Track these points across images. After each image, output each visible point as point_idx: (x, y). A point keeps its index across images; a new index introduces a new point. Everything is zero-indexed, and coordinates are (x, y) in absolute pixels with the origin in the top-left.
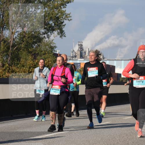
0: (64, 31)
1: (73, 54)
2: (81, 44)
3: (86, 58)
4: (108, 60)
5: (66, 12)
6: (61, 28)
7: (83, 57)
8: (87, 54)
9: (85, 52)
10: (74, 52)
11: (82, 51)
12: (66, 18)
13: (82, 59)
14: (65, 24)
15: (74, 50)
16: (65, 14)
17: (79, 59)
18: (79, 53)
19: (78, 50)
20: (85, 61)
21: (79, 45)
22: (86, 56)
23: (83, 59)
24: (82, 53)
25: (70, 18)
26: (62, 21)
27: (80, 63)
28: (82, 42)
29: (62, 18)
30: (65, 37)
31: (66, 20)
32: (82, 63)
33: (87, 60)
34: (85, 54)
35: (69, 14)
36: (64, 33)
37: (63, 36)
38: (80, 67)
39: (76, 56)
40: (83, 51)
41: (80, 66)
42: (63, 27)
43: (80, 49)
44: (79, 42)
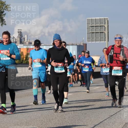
0: (4, 20)
1: (13, 41)
2: (20, 32)
3: (25, 44)
4: (44, 45)
5: (6, 3)
6: (2, 17)
7: (23, 43)
8: (26, 40)
9: (24, 39)
10: (14, 38)
11: (21, 37)
12: (6, 9)
13: (21, 44)
14: (5, 14)
15: (14, 37)
16: (5, 5)
17: (19, 45)
18: (19, 39)
19: (18, 37)
20: (24, 46)
21: (18, 32)
22: (25, 42)
23: (23, 45)
24: (22, 39)
25: (9, 8)
26: (2, 11)
27: (20, 49)
28: (21, 30)
29: (2, 8)
30: (6, 25)
31: (6, 10)
32: (22, 48)
33: (26, 46)
34: (25, 40)
35: (9, 6)
36: (5, 22)
37: (4, 24)
38: (20, 52)
39: (17, 42)
40: (23, 38)
41: (20, 50)
42: (3, 16)
43: (19, 36)
44: (18, 30)
